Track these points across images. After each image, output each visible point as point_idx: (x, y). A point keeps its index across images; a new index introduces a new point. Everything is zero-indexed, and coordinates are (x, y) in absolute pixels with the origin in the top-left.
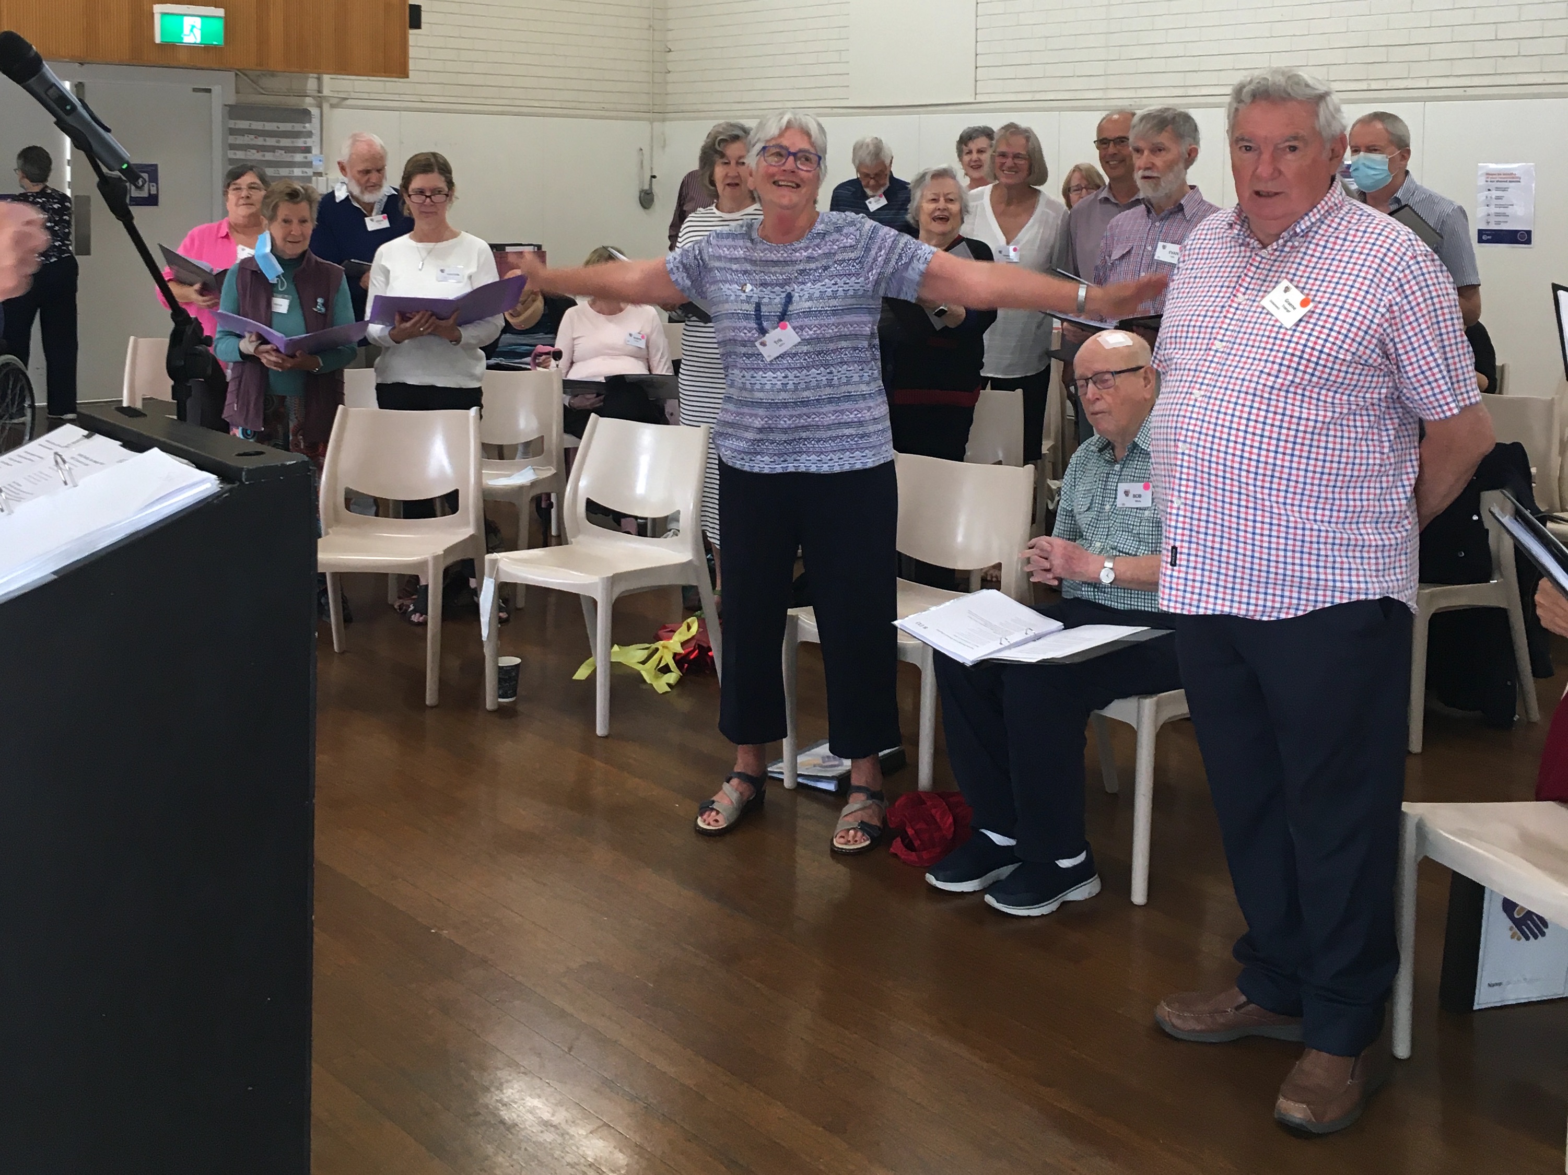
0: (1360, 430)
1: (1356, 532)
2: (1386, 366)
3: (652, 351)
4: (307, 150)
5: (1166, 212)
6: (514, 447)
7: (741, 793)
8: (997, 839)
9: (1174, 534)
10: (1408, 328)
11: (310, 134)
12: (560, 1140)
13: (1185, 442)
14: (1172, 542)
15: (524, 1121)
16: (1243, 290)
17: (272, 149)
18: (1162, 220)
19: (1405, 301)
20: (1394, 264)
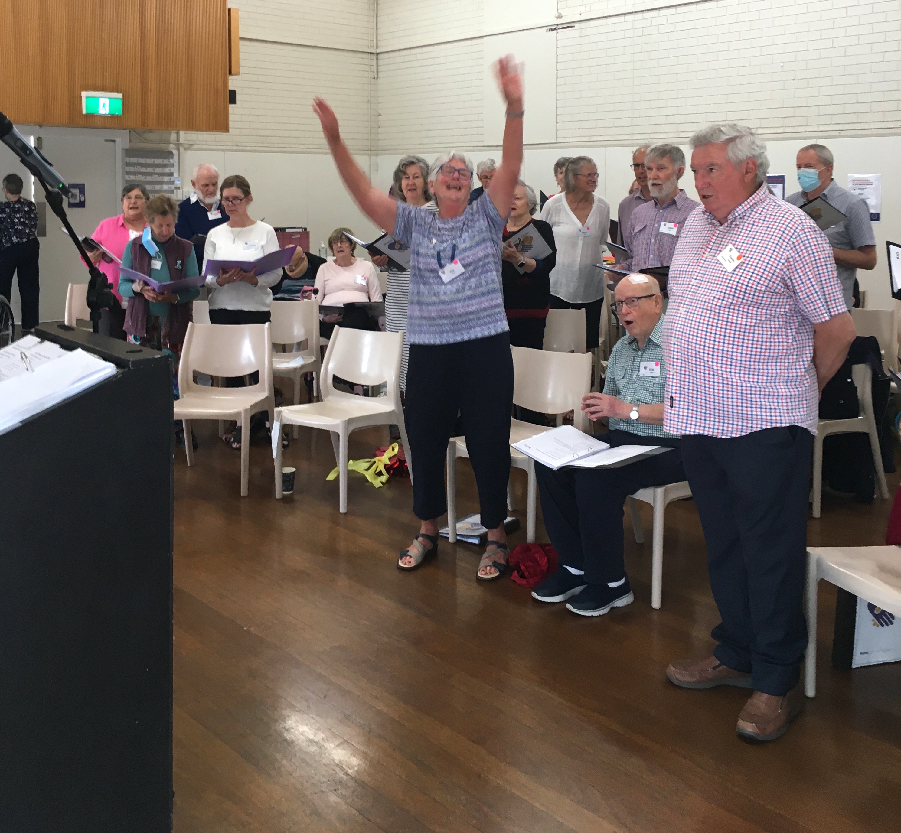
0: (773, 330)
1: (774, 387)
2: (788, 293)
3: (371, 288)
4: (171, 174)
5: (666, 204)
6: (291, 346)
7: (424, 546)
8: (574, 571)
9: (672, 389)
10: (799, 271)
11: (172, 165)
12: (319, 750)
13: (675, 337)
14: (670, 394)
15: (298, 739)
16: (708, 250)
17: (151, 174)
18: (663, 209)
19: (797, 256)
20: (790, 234)
